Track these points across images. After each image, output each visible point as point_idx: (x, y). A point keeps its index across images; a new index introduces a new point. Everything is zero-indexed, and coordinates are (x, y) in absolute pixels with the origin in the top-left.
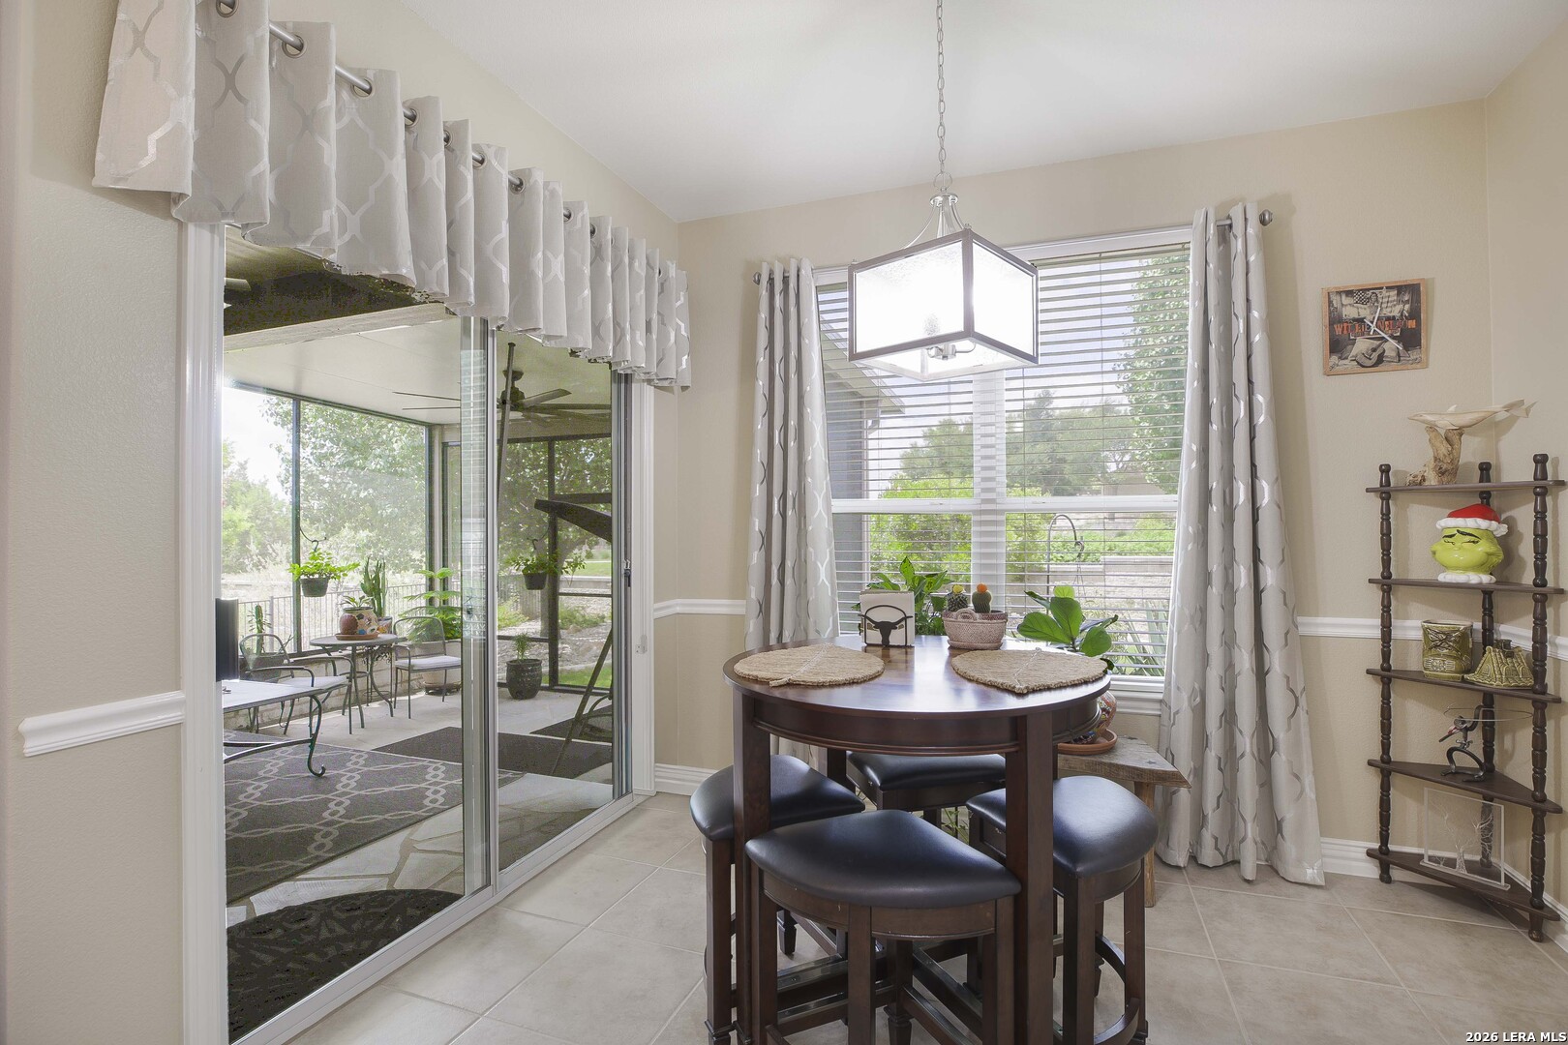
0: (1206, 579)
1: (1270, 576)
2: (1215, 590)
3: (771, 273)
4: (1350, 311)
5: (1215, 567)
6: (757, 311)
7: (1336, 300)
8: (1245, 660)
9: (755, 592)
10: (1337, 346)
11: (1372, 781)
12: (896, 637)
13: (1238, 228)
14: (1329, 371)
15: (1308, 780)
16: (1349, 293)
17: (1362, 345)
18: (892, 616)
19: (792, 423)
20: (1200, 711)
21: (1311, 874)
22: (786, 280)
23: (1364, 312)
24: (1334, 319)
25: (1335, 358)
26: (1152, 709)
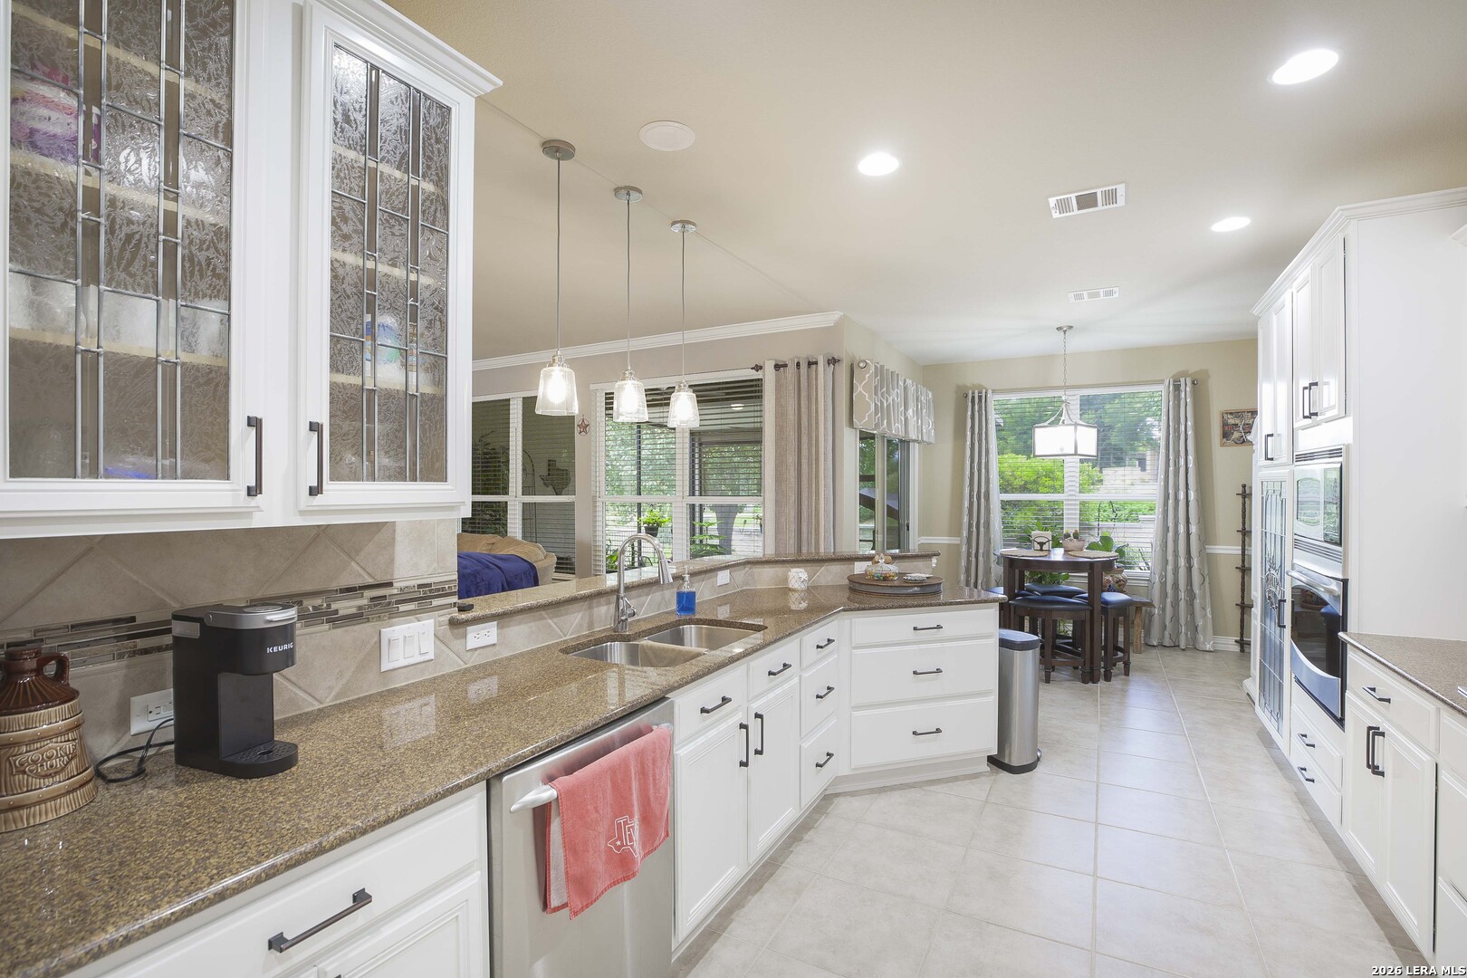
0: (1166, 529)
1: (1193, 529)
2: (1170, 534)
3: (973, 393)
4: (1231, 421)
5: (1171, 524)
6: (967, 411)
7: (1225, 416)
8: (1182, 562)
9: (965, 534)
10: (1226, 435)
11: (1237, 612)
12: (1045, 547)
13: (1182, 388)
14: (1222, 445)
15: (1208, 610)
16: (1231, 414)
17: (1236, 435)
18: (1044, 540)
19: (983, 461)
20: (1164, 585)
21: (1208, 647)
22: (980, 397)
23: (1237, 421)
24: (1225, 424)
25: (1225, 440)
26: (1144, 584)
